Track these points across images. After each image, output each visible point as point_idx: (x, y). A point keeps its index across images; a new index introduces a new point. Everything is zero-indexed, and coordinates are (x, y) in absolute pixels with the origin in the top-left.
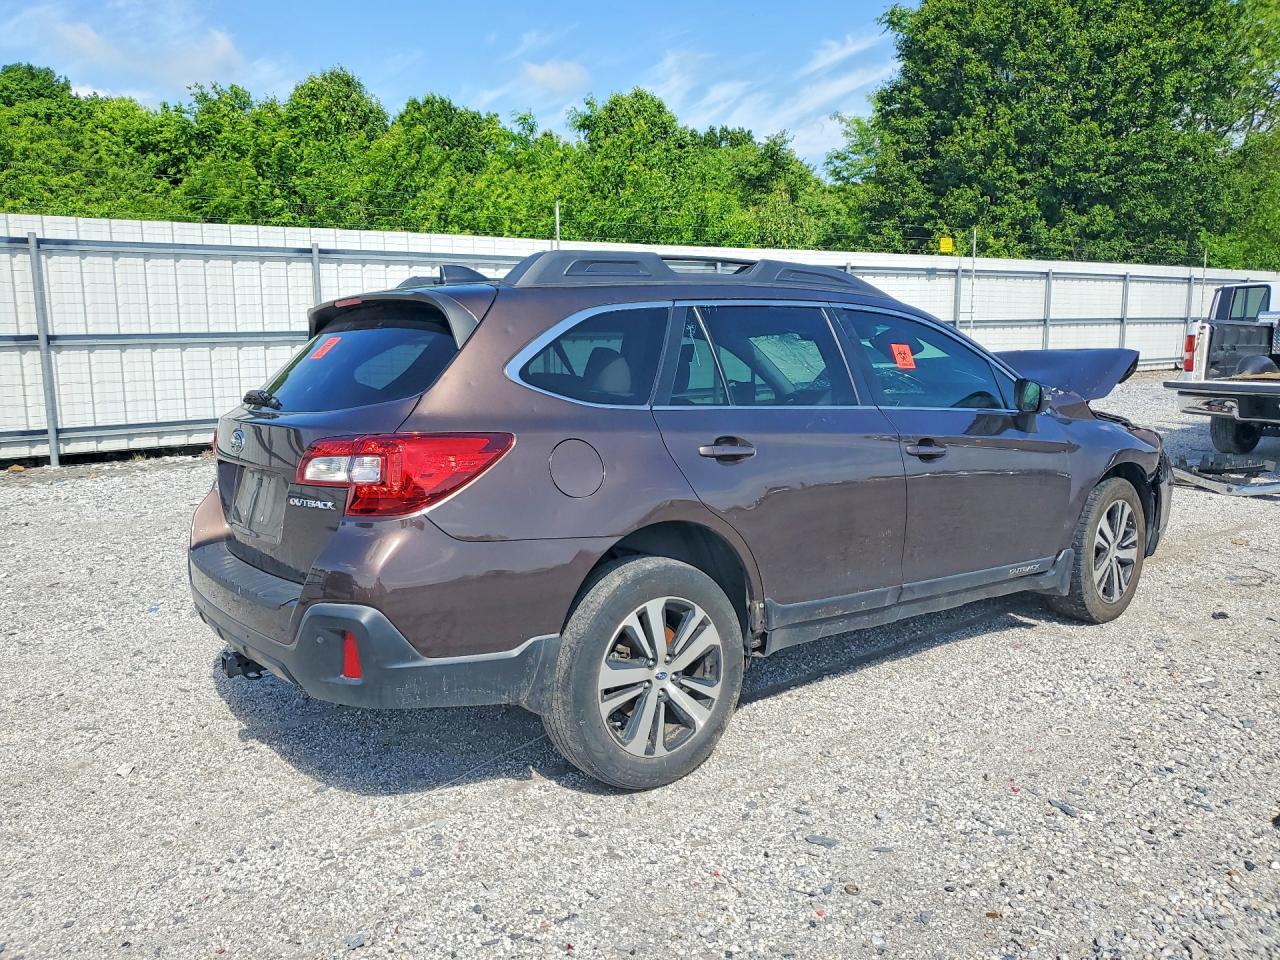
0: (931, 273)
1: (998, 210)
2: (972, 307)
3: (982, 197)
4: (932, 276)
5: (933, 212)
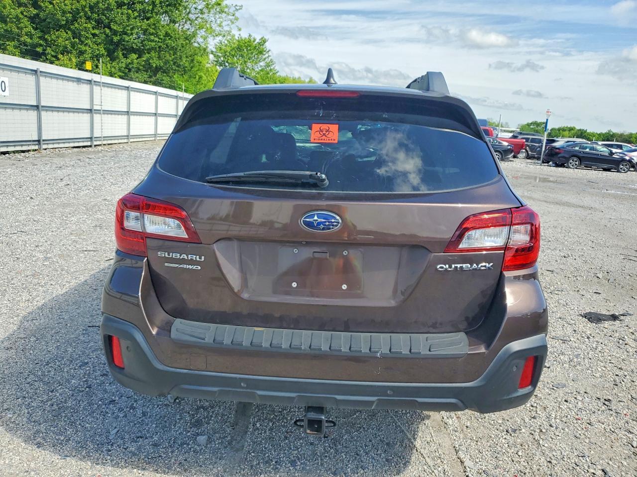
0: (79, 80)
1: (83, 48)
2: (101, 102)
3: (73, 39)
4: (79, 83)
5: (41, 42)
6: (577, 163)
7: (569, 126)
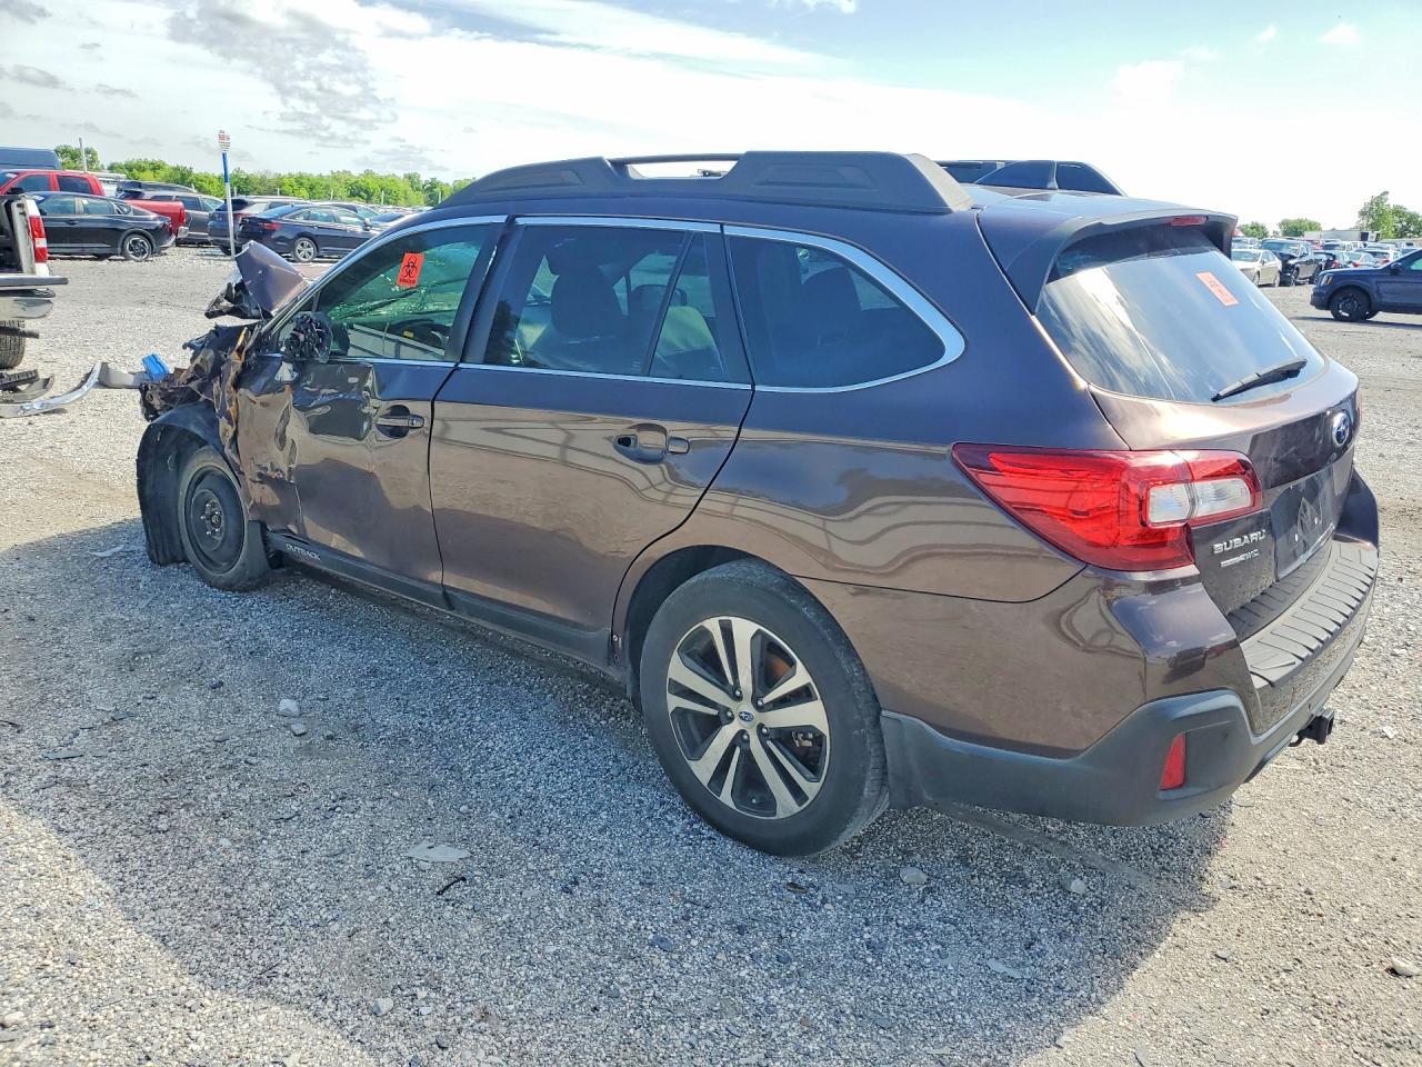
6: (311, 250)
7: (150, 160)
